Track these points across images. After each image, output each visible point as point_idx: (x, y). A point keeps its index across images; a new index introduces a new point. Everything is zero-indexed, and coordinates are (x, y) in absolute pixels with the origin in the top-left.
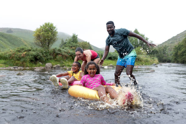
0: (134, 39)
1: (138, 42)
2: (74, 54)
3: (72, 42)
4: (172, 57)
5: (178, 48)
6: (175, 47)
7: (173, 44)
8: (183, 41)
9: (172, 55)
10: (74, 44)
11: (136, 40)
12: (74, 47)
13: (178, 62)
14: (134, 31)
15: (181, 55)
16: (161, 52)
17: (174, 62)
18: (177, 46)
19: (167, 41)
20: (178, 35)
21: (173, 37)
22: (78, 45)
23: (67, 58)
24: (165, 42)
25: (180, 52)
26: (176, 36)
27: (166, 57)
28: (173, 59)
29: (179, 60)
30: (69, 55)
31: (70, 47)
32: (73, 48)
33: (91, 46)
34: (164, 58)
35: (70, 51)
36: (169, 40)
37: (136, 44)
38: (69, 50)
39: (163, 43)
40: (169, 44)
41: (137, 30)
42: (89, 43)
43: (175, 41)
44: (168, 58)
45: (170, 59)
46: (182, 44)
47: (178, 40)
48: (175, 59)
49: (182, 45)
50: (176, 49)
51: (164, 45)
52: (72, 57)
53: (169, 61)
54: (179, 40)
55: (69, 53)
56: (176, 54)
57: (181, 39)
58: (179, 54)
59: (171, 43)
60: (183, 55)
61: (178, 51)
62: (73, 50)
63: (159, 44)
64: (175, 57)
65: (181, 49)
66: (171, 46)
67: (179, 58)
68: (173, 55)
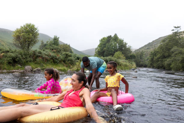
0: (113, 44)
1: (117, 47)
2: (55, 57)
3: (53, 44)
4: (148, 62)
5: (154, 54)
6: (151, 53)
7: (149, 50)
8: (159, 48)
9: (148, 60)
10: (56, 47)
11: (115, 45)
12: (55, 49)
13: (153, 67)
14: (113, 36)
15: (157, 60)
16: (138, 57)
17: (150, 67)
18: (153, 52)
19: (144, 46)
20: (153, 41)
21: (149, 43)
22: (59, 47)
23: (48, 61)
24: (142, 47)
25: (155, 58)
26: (152, 43)
27: (142, 61)
28: (149, 64)
29: (155, 65)
30: (50, 57)
31: (51, 49)
32: (55, 51)
33: (71, 48)
34: (141, 63)
35: (51, 54)
36: (145, 46)
37: (115, 49)
38: (50, 52)
39: (140, 48)
40: (145, 49)
41: (116, 35)
42: (69, 46)
43: (151, 47)
44: (145, 63)
45: (147, 64)
46: (157, 50)
47: (153, 46)
48: (151, 64)
49: (158, 52)
50: (151, 55)
51: (141, 51)
52: (53, 59)
53: (145, 66)
54: (155, 47)
55: (50, 55)
56: (152, 59)
57: (156, 45)
58: (154, 59)
59: (147, 49)
60: (158, 61)
61: (153, 57)
62: (54, 52)
63: (136, 49)
64: (151, 63)
65: (157, 55)
66: (147, 51)
67: (155, 63)
68: (150, 61)
